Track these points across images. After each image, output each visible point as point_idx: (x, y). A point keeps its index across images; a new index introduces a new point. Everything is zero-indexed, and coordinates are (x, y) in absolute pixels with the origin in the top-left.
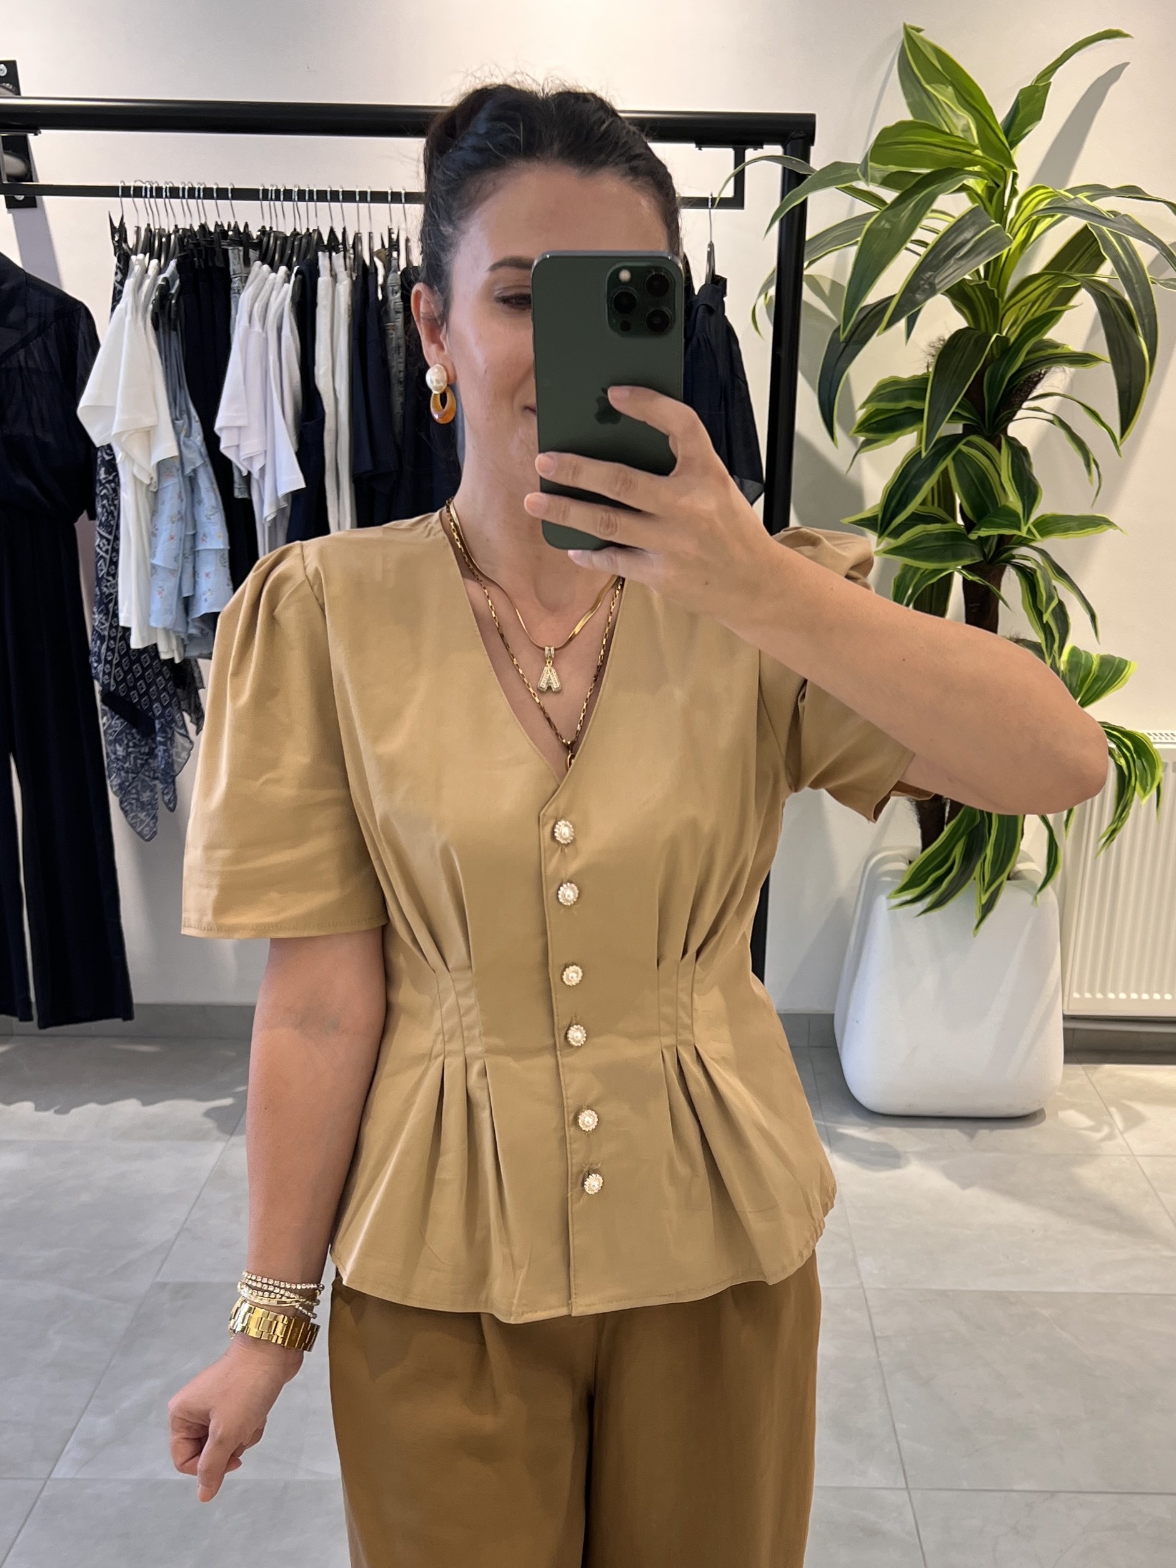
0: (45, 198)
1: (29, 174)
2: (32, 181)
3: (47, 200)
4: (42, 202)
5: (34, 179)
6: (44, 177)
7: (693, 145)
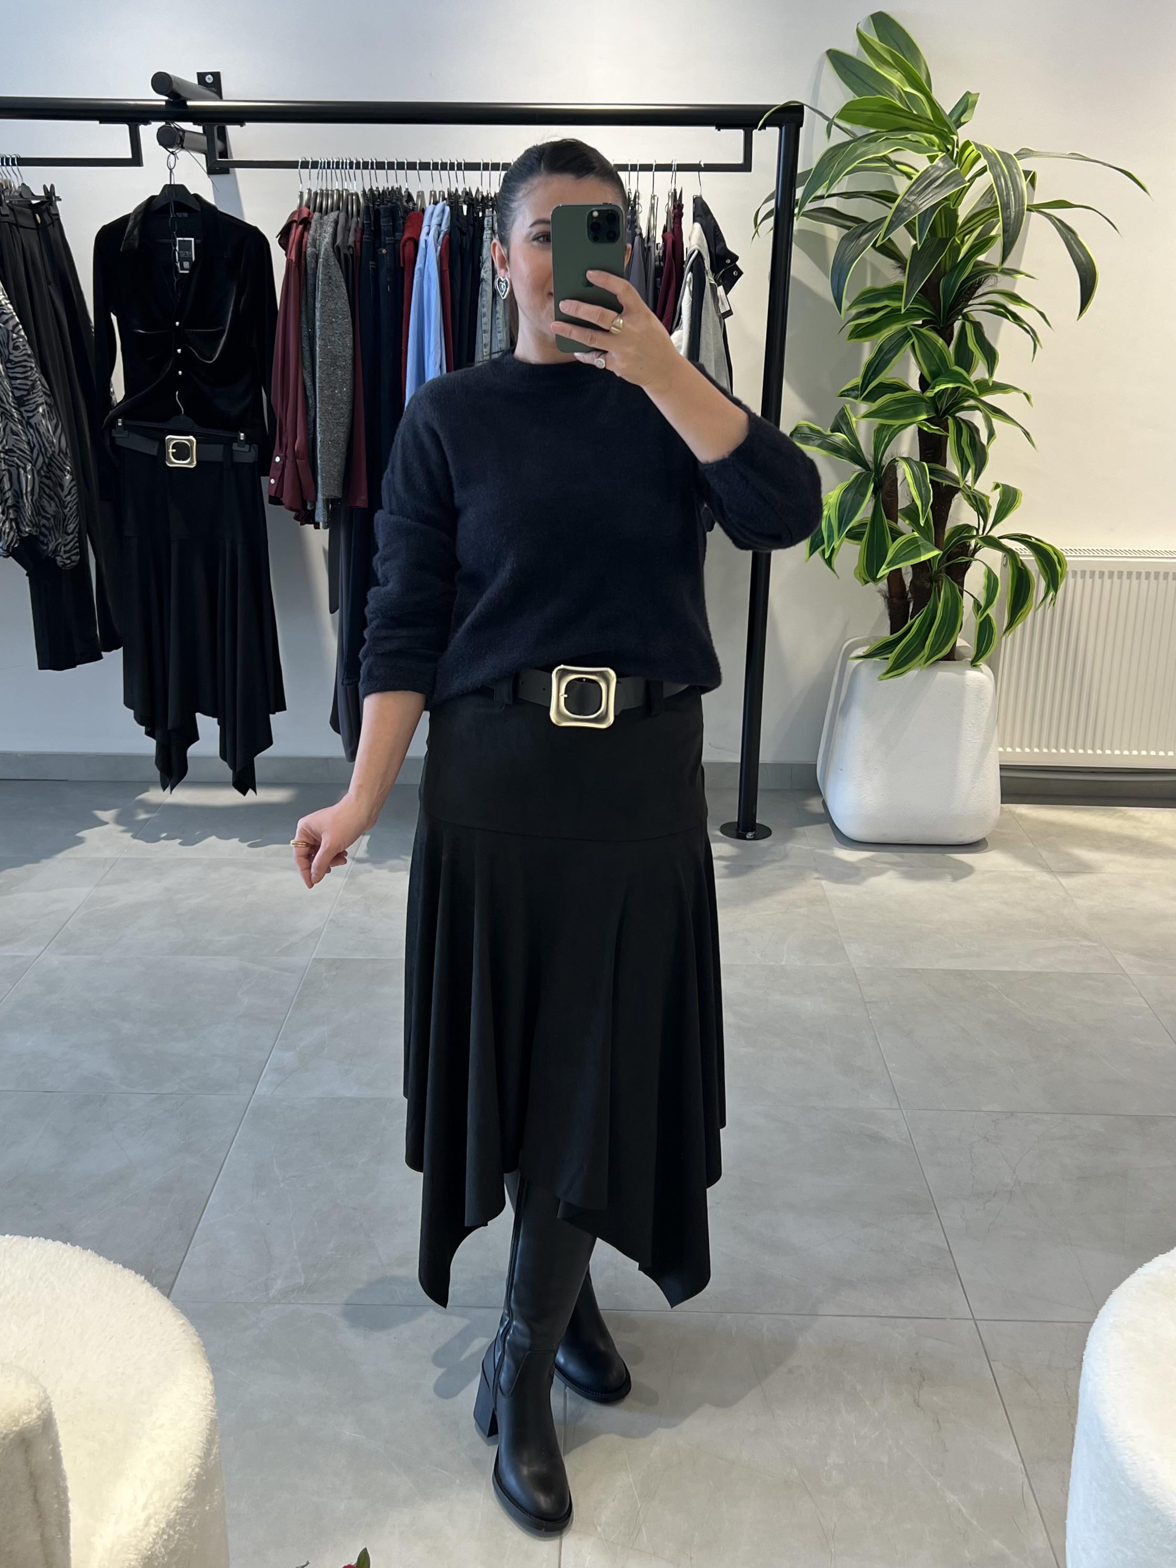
0: (237, 169)
1: (224, 153)
2: (227, 158)
3: (239, 171)
4: (234, 171)
5: (229, 155)
6: (236, 156)
7: (714, 128)
